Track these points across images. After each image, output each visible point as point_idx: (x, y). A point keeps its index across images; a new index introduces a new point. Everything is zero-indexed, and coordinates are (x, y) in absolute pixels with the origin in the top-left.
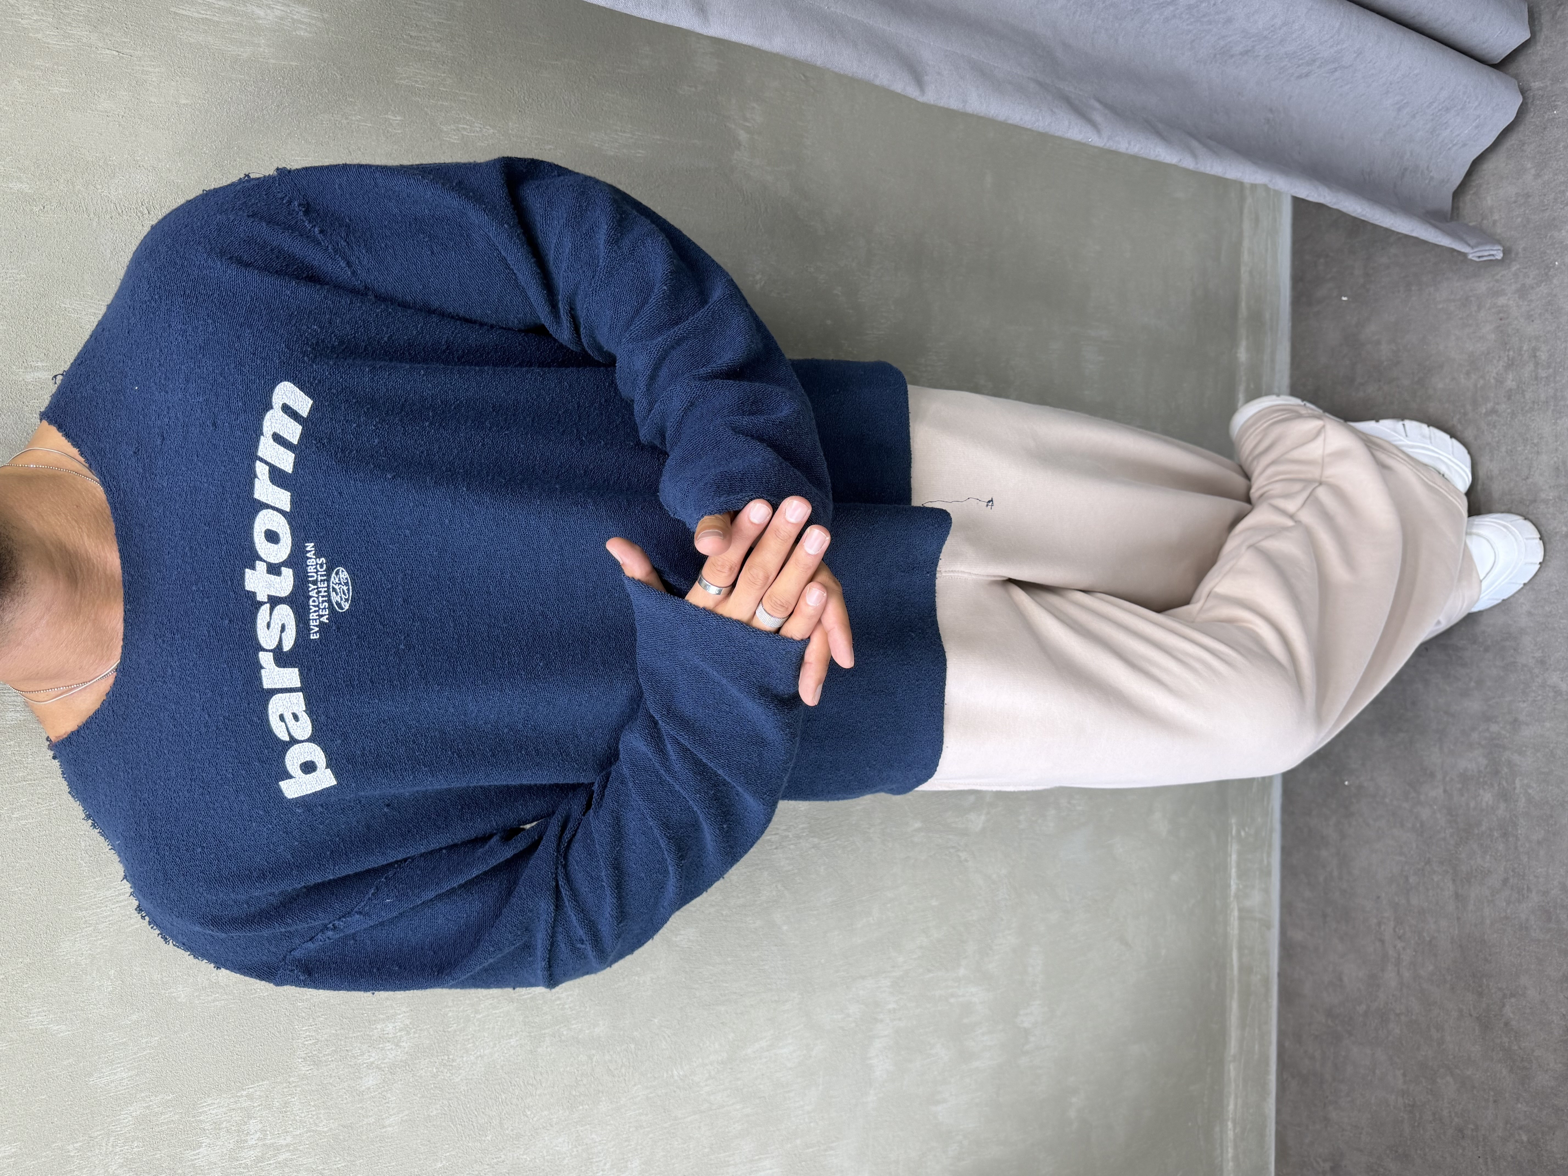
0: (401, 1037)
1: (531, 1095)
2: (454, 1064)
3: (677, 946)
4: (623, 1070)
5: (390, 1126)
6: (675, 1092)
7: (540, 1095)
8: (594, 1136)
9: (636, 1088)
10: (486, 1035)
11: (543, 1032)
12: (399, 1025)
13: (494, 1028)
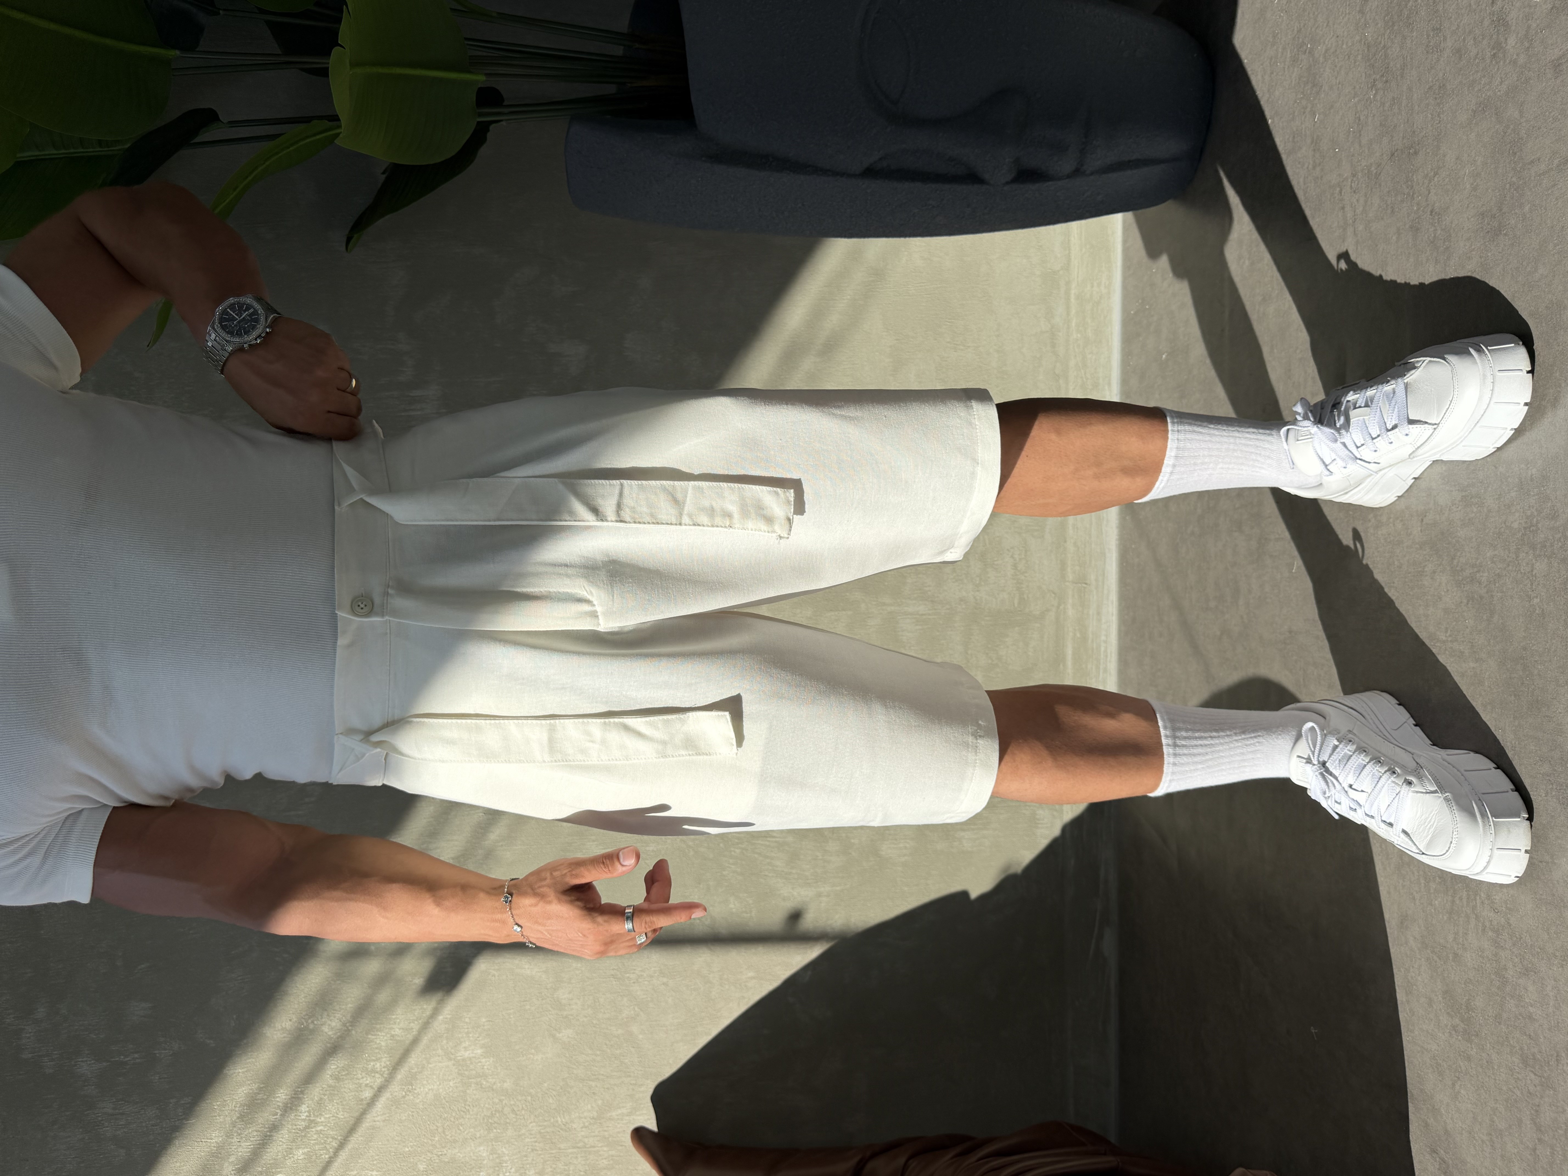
0: (385, 1071)
1: (463, 1117)
2: (416, 1092)
3: (560, 1039)
4: (523, 1112)
5: (378, 1121)
6: (559, 1131)
7: (468, 1119)
8: (504, 1150)
9: (531, 1125)
10: (435, 1077)
11: (470, 1080)
12: (383, 1064)
13: (439, 1074)
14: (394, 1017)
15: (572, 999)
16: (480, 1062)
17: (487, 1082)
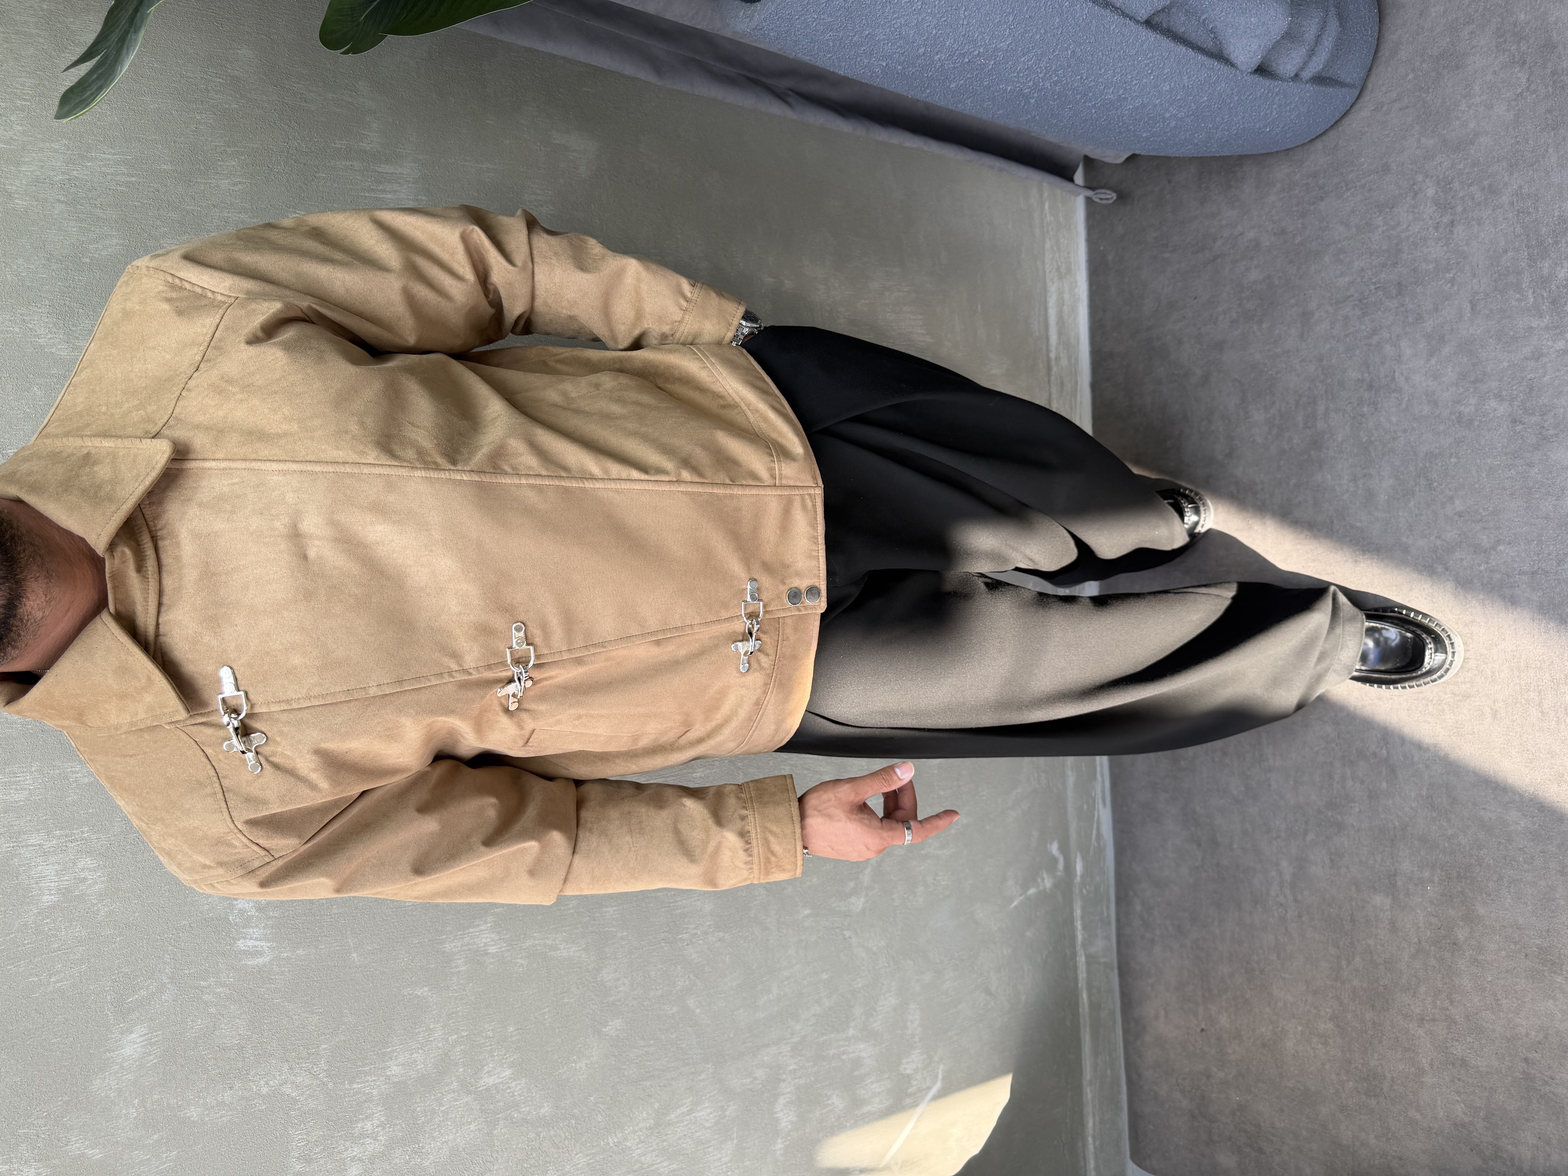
14: (388, 1050)
15: (619, 979)
16: (509, 1088)
17: (520, 1112)
